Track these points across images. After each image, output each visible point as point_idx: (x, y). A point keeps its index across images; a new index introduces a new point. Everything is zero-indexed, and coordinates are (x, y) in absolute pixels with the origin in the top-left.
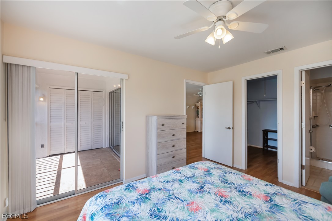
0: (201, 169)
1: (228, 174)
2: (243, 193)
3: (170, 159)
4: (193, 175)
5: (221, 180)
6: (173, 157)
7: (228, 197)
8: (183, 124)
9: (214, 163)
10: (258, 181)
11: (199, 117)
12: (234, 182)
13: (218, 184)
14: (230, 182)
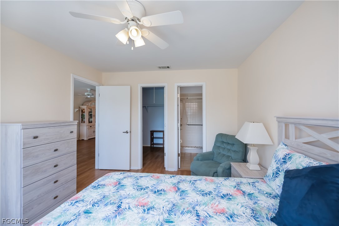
0: (110, 185)
1: (139, 179)
2: (158, 192)
3: (51, 185)
4: (102, 197)
5: (136, 188)
6: (56, 182)
7: (149, 203)
8: (72, 132)
9: (121, 172)
10: (165, 176)
11: (84, 122)
12: (147, 186)
13: (134, 194)
14: (144, 187)
